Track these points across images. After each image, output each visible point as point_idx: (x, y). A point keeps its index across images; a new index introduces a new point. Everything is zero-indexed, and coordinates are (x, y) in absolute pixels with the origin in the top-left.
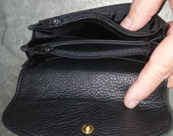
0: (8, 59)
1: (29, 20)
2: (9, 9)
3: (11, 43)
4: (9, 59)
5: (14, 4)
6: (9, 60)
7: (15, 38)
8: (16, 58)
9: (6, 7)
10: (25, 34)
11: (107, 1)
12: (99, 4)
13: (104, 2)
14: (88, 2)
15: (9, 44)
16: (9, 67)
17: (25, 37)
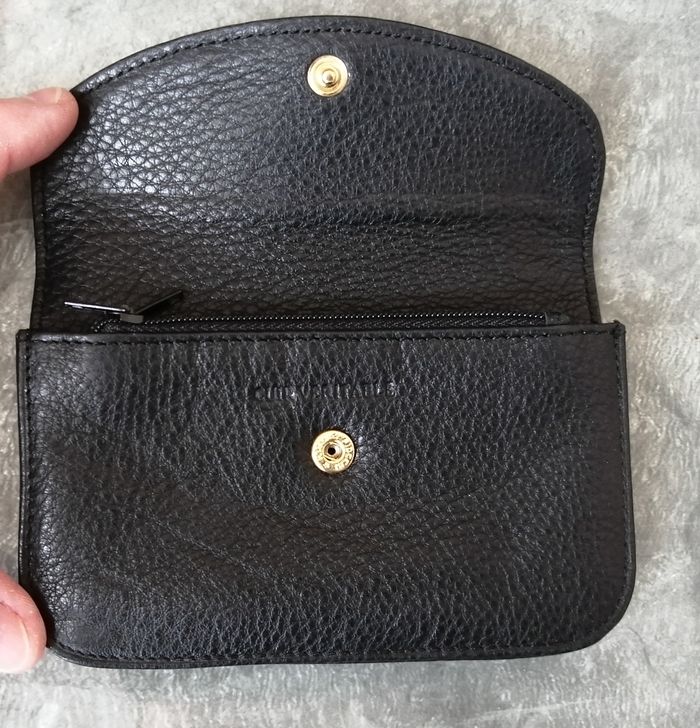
0: (689, 362)
2: (672, 630)
3: (671, 446)
4: (680, 362)
5: (646, 655)
6: (681, 352)
7: (650, 470)
8: (644, 364)
9: (687, 636)
15: (678, 443)
16: (687, 316)
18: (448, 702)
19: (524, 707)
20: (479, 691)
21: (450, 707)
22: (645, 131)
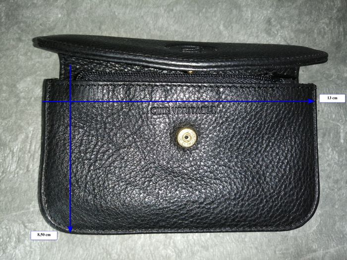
1: (333, 190)
10: (338, 156)
11: (164, 255)
12: (183, 247)
13: (172, 252)
14: (209, 248)
17: (337, 152)
18: (292, 252)
19: (323, 250)
20: (303, 245)
21: (293, 254)
22: (335, 11)
